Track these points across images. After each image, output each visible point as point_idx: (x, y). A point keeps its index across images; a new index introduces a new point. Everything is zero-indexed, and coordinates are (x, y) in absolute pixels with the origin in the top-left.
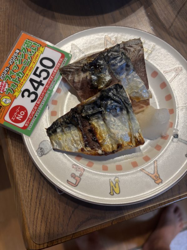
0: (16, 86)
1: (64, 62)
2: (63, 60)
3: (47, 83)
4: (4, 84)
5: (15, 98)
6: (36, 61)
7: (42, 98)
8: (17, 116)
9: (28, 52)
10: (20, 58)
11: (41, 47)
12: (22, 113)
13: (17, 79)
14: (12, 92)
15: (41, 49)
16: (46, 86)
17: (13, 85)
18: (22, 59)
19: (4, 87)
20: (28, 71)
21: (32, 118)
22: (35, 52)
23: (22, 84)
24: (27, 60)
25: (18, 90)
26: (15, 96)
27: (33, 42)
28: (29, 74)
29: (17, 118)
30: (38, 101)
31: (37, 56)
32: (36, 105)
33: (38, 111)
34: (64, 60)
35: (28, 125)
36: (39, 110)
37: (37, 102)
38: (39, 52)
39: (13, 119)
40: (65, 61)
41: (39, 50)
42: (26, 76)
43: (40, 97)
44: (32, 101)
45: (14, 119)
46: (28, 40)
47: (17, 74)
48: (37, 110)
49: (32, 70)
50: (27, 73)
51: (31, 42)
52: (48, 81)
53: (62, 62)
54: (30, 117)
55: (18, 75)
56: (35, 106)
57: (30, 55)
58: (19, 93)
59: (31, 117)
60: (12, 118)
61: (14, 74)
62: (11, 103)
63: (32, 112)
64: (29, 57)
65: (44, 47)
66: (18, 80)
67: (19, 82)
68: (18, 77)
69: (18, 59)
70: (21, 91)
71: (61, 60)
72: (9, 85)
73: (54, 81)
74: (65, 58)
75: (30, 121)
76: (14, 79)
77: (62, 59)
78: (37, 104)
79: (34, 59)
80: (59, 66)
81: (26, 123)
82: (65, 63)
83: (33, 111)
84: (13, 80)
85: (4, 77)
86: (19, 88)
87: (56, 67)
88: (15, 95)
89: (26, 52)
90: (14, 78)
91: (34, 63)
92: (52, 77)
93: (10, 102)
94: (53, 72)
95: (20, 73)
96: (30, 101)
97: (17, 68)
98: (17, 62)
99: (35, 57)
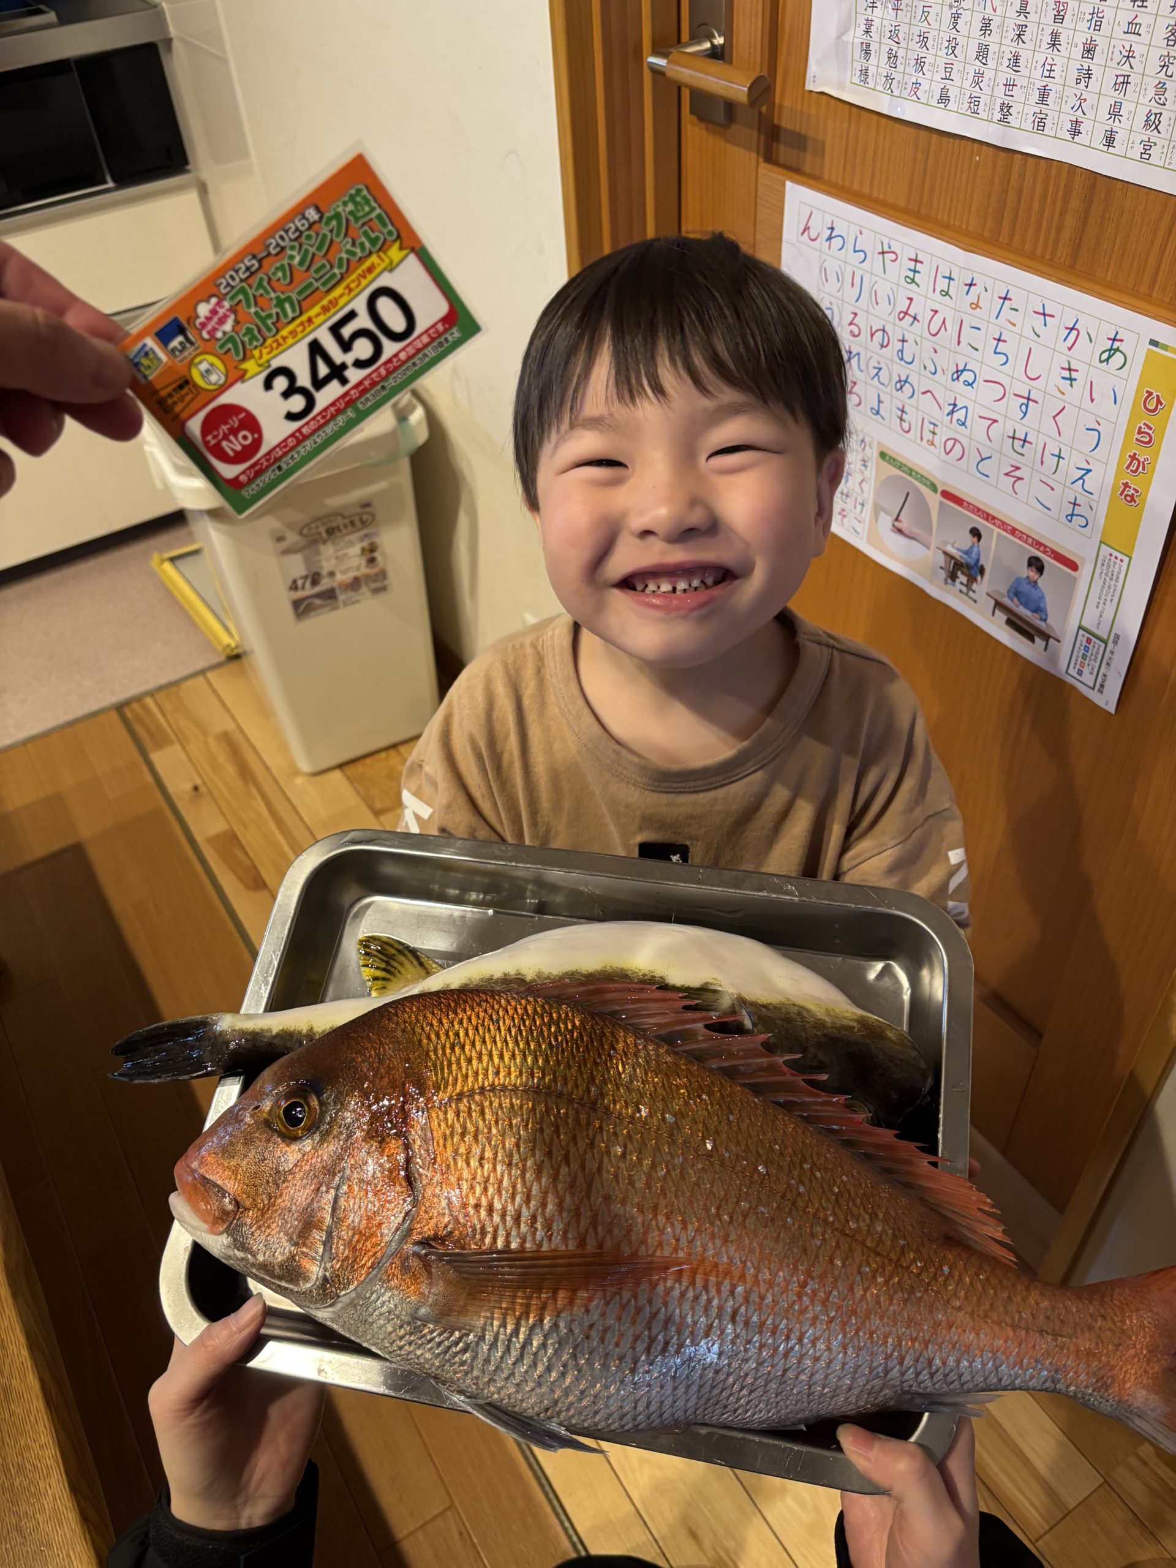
0: (257, 340)
1: (446, 339)
2: (446, 331)
3: (360, 383)
4: (221, 311)
5: (242, 377)
6: (357, 286)
7: (322, 421)
8: (226, 437)
9: (346, 235)
10: (312, 246)
11: (397, 245)
12: (245, 438)
13: (269, 316)
14: (237, 353)
15: (395, 253)
16: (352, 392)
17: (249, 331)
18: (314, 255)
19: (222, 321)
20: (317, 309)
21: (268, 467)
22: (371, 253)
23: (279, 345)
24: (328, 267)
25: (261, 357)
26: (241, 373)
27: (378, 211)
28: (317, 321)
29: (224, 444)
30: (307, 423)
31: (370, 270)
32: (297, 434)
33: (292, 456)
34: (447, 335)
35: (250, 481)
36: (298, 452)
37: (302, 426)
38: (382, 260)
39: (209, 442)
40: (450, 338)
41: (385, 253)
42: (302, 324)
43: (319, 418)
44: (291, 416)
45: (213, 442)
46: (365, 192)
47: (278, 298)
48: (293, 448)
49: (333, 311)
50: (312, 313)
51: (374, 204)
52: (365, 379)
53: (440, 335)
54: (263, 460)
55: (280, 303)
56: (293, 435)
57: (348, 252)
58: (261, 369)
59: (265, 463)
60: (209, 438)
61: (267, 292)
62: (222, 386)
63: (274, 449)
64: (341, 259)
65: (405, 252)
66: (273, 324)
67: (274, 330)
68: (277, 314)
69: (301, 246)
70: (269, 366)
71: (440, 327)
72: (237, 322)
73: (383, 388)
74: (454, 330)
75: (259, 473)
76: (263, 314)
77: (443, 325)
78: (299, 430)
79: (353, 277)
80: (420, 346)
81: (244, 472)
82: (446, 345)
83: (278, 445)
84: (256, 313)
85: (233, 287)
86: (265, 351)
87: (410, 343)
88: (244, 366)
89: (338, 235)
90: (263, 310)
91: (347, 291)
92: (383, 372)
93: (222, 382)
94: (396, 355)
95: (289, 299)
96: (284, 413)
97: (285, 277)
98: (294, 253)
99: (359, 271)
